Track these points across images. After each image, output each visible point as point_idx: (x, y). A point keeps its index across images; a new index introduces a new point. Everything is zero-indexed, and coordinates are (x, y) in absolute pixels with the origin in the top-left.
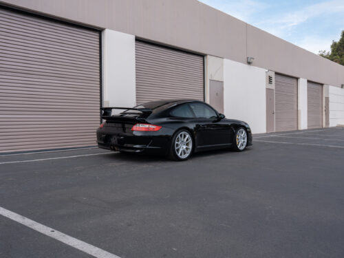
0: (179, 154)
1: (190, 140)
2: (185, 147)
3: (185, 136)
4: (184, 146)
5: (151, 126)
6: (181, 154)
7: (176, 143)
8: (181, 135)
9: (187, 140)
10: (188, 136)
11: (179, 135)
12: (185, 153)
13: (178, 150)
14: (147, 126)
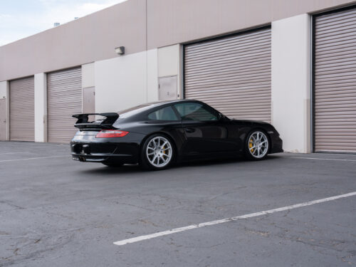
0: (152, 162)
1: (170, 147)
2: (162, 155)
3: (162, 143)
4: (160, 153)
5: (117, 132)
6: (156, 162)
7: (148, 148)
8: (156, 141)
9: (166, 147)
10: (166, 142)
11: (153, 140)
12: (161, 161)
13: (151, 157)
14: (113, 132)
